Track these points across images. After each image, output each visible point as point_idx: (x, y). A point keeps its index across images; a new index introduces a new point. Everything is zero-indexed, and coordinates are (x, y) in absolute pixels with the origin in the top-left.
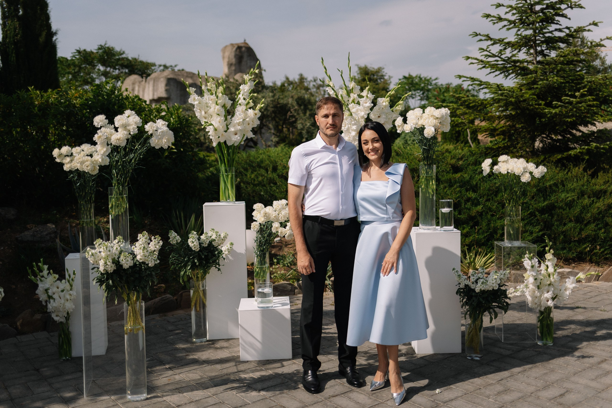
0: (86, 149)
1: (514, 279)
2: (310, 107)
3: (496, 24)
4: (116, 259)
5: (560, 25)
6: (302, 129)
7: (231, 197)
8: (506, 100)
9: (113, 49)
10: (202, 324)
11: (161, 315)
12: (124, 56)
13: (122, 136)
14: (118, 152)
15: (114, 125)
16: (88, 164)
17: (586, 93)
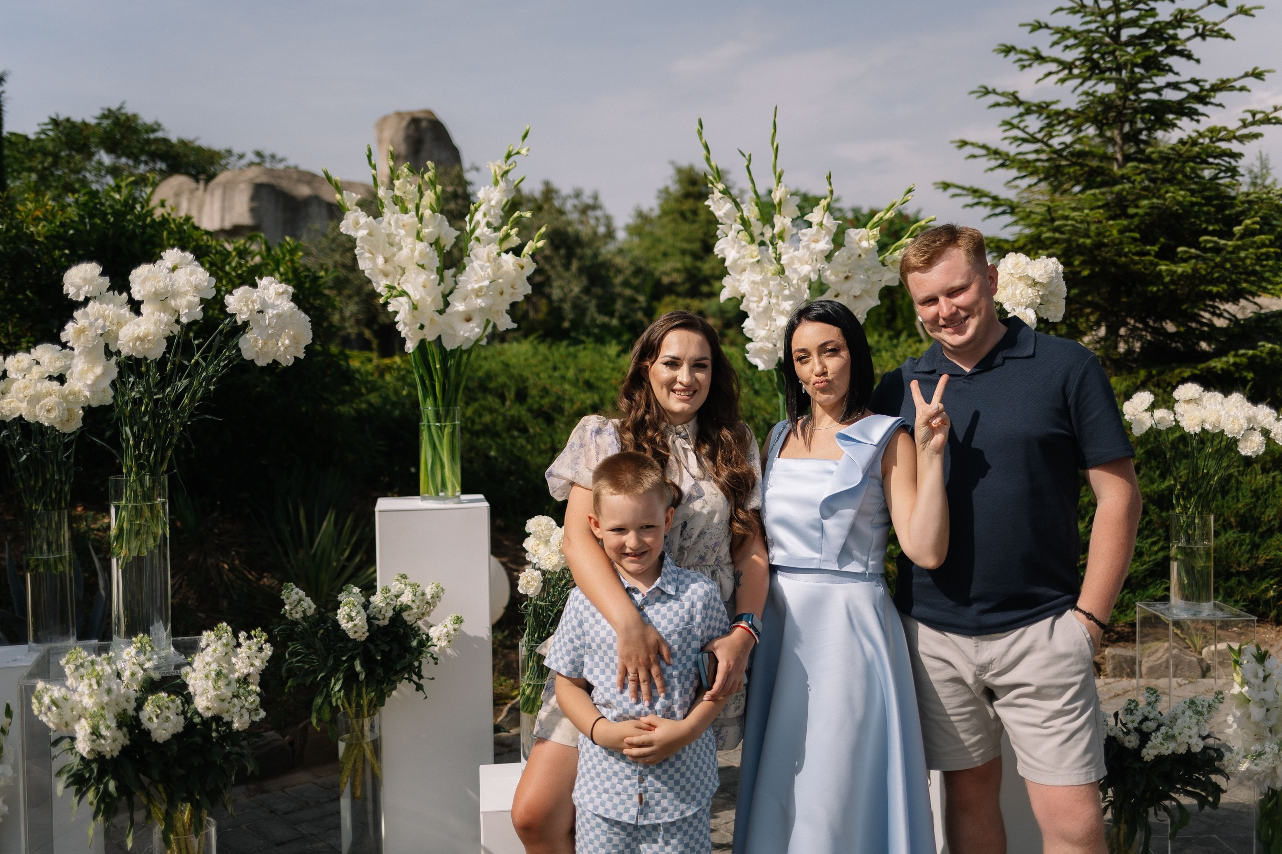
0: (47, 360)
1: (1114, 669)
2: (579, 251)
3: (1027, 70)
4: (131, 712)
5: (1177, 74)
6: (562, 300)
7: (449, 485)
8: (1068, 241)
9: (135, 116)
11: (252, 787)
12: (160, 134)
13: (152, 329)
14: (140, 376)
15: (129, 294)
16: (51, 403)
17: (1258, 227)
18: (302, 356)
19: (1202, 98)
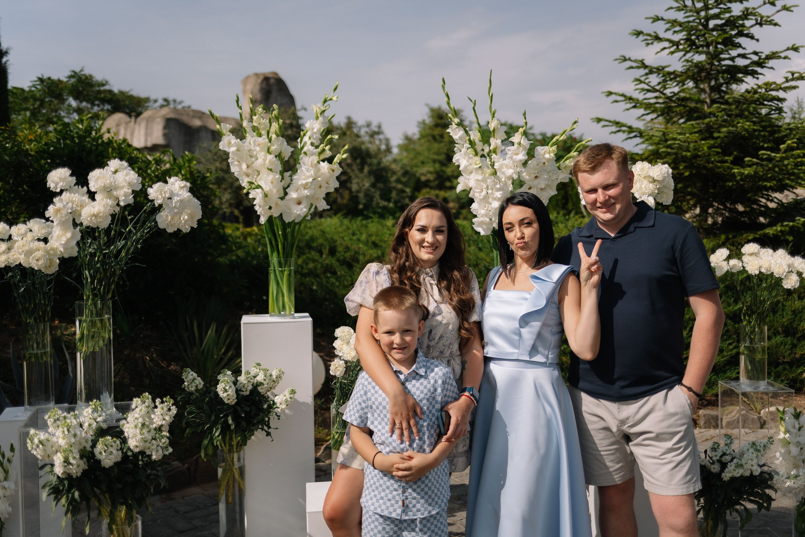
0: (37, 229)
1: (705, 423)
3: (650, 46)
4: (88, 449)
5: (744, 48)
6: (358, 191)
7: (287, 307)
8: (676, 154)
10: (238, 516)
11: (164, 496)
12: (107, 87)
13: (102, 209)
14: (94, 238)
15: (88, 188)
16: (39, 256)
17: (795, 145)
18: (195, 226)
19: (760, 64)
